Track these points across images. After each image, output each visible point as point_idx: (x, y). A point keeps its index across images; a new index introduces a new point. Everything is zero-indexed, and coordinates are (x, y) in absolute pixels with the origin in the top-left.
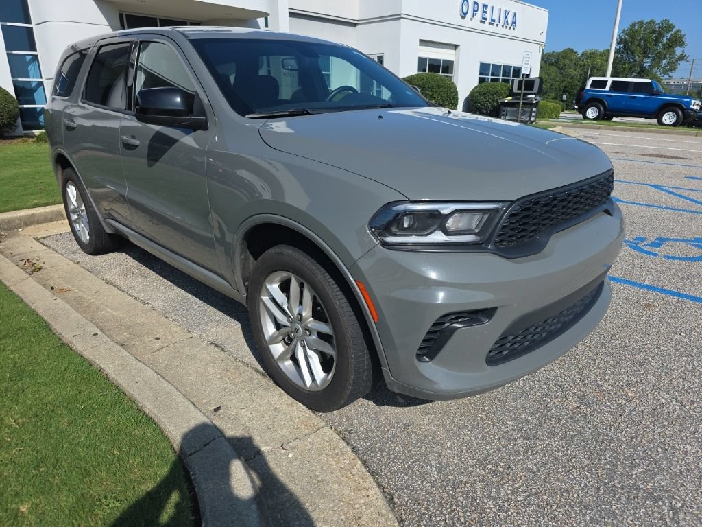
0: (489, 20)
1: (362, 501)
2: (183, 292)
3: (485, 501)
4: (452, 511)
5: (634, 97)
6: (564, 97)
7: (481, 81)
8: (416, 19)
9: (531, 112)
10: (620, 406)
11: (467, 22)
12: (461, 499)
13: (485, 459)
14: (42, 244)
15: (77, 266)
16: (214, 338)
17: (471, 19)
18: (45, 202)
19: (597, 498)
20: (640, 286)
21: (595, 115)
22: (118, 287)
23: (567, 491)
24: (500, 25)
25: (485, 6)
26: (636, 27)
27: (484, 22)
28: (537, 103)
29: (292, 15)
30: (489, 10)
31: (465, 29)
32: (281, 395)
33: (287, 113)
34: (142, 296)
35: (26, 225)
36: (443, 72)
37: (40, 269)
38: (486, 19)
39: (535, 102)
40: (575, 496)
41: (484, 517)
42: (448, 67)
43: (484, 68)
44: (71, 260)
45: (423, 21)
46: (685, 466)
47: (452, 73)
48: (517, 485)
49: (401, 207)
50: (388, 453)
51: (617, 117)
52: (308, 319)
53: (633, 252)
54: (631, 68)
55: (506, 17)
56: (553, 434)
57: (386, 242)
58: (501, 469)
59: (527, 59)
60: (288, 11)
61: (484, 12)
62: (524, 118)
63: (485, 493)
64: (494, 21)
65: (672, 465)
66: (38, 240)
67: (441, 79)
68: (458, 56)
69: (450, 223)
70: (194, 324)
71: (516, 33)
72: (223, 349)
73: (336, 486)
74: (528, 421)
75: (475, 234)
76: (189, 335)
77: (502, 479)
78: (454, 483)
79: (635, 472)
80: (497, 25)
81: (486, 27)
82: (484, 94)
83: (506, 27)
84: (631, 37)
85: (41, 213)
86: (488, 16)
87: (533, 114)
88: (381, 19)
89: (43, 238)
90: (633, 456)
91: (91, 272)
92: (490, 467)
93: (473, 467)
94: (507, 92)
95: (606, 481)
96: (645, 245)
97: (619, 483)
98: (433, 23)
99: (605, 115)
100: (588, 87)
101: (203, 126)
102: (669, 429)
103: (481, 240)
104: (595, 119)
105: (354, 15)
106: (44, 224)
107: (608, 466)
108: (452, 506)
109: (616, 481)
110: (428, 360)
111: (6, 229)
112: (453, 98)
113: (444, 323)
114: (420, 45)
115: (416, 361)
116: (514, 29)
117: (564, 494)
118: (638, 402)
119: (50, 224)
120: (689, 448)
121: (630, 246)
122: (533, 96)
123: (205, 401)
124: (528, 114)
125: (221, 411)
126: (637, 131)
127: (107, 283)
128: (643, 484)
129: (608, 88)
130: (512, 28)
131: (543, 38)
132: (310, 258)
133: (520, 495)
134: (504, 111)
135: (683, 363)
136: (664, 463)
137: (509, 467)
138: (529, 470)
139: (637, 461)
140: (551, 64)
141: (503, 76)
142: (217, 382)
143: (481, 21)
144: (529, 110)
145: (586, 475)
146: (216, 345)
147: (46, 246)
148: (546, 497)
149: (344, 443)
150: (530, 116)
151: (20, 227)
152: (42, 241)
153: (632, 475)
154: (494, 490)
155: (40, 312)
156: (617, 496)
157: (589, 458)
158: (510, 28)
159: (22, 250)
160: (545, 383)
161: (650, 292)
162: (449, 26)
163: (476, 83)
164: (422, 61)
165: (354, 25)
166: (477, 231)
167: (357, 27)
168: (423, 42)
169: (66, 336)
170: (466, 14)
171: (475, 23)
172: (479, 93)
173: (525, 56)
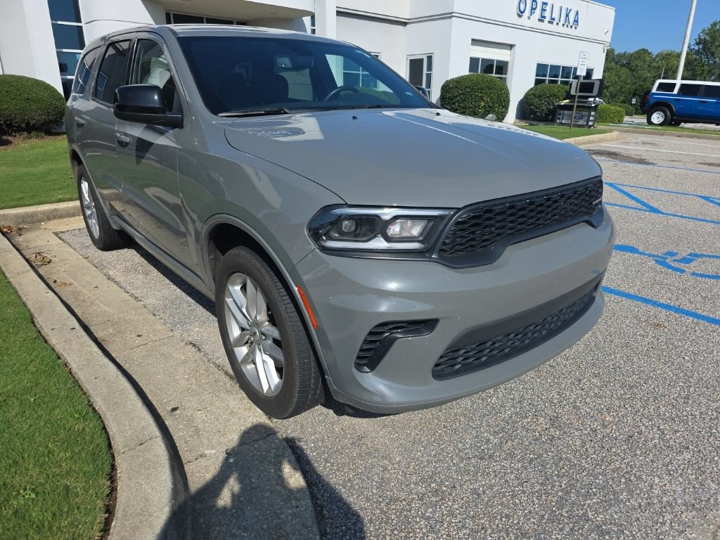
0: (548, 19)
1: (290, 511)
2: (179, 290)
3: (418, 520)
4: (380, 528)
5: (704, 102)
6: (634, 101)
7: (538, 82)
8: (469, 18)
9: (589, 116)
10: (595, 431)
11: (524, 21)
12: (393, 517)
14: (60, 238)
15: (84, 260)
16: (194, 337)
17: (529, 18)
18: (69, 197)
19: (538, 527)
20: (655, 304)
21: (661, 120)
22: (117, 283)
23: (507, 516)
24: (561, 24)
25: (545, 4)
26: (718, 27)
27: (543, 21)
28: (596, 106)
29: (339, 13)
30: (548, 8)
31: (522, 28)
32: (241, 399)
33: (263, 112)
34: (138, 293)
35: (49, 219)
36: (496, 74)
37: (49, 262)
38: (545, 17)
39: (593, 105)
40: (515, 522)
41: (411, 537)
42: (502, 67)
43: (541, 69)
44: (81, 255)
45: (477, 19)
46: (647, 499)
47: (506, 74)
48: (456, 506)
49: (339, 211)
50: (332, 465)
51: (686, 122)
52: (263, 322)
53: (659, 267)
54: (710, 71)
55: (567, 15)
56: (511, 456)
57: (324, 247)
58: (445, 489)
59: (583, 60)
60: (335, 9)
61: (543, 10)
62: (581, 122)
63: (420, 513)
64: (554, 19)
65: (632, 497)
66: (56, 234)
67: (492, 80)
68: (513, 57)
70: (179, 323)
71: (579, 32)
72: (199, 350)
73: (268, 494)
74: (488, 440)
75: (419, 241)
76: (171, 334)
77: (442, 499)
78: (391, 500)
79: (589, 502)
80: (557, 24)
81: (545, 25)
82: (540, 96)
83: (567, 26)
84: (711, 37)
85: (64, 208)
86: (547, 14)
87: (591, 118)
88: (432, 18)
89: (62, 232)
90: (591, 485)
91: (96, 267)
92: (433, 485)
93: (415, 484)
94: (565, 95)
95: (554, 509)
96: (675, 261)
97: (567, 512)
98: (487, 21)
99: (672, 120)
100: (654, 90)
101: (177, 124)
102: (641, 458)
103: (425, 248)
104: (661, 125)
105: (404, 14)
106: (66, 219)
107: (560, 494)
108: (380, 523)
109: (564, 510)
110: (369, 371)
111: (29, 223)
112: (504, 101)
113: (384, 333)
114: (472, 45)
115: (355, 371)
116: (576, 28)
117: (504, 519)
118: (614, 427)
119: (71, 219)
120: (657, 480)
121: (656, 261)
122: (592, 99)
123: (165, 401)
124: (586, 118)
125: (178, 412)
126: (705, 138)
127: (109, 279)
128: (593, 515)
129: (676, 91)
130: (574, 28)
131: (608, 38)
133: (456, 517)
134: (560, 114)
135: (678, 389)
136: (624, 494)
137: (454, 487)
138: (475, 492)
139: (594, 490)
140: (622, 65)
141: (562, 78)
142: (183, 382)
143: (539, 20)
144: (587, 113)
145: (533, 501)
146: (194, 345)
147: (63, 240)
148: (483, 521)
150: (588, 121)
151: (43, 221)
152: (60, 235)
153: (584, 505)
154: (430, 510)
155: (29, 304)
156: (560, 526)
157: (542, 484)
158: (571, 27)
159: (39, 243)
160: (520, 402)
161: (664, 311)
162: (505, 25)
163: (532, 85)
164: (474, 62)
165: (405, 24)
166: (421, 239)
167: (408, 26)
168: (476, 42)
169: (45, 329)
170: (522, 13)
171: (534, 22)
172: (534, 95)
173: (582, 56)
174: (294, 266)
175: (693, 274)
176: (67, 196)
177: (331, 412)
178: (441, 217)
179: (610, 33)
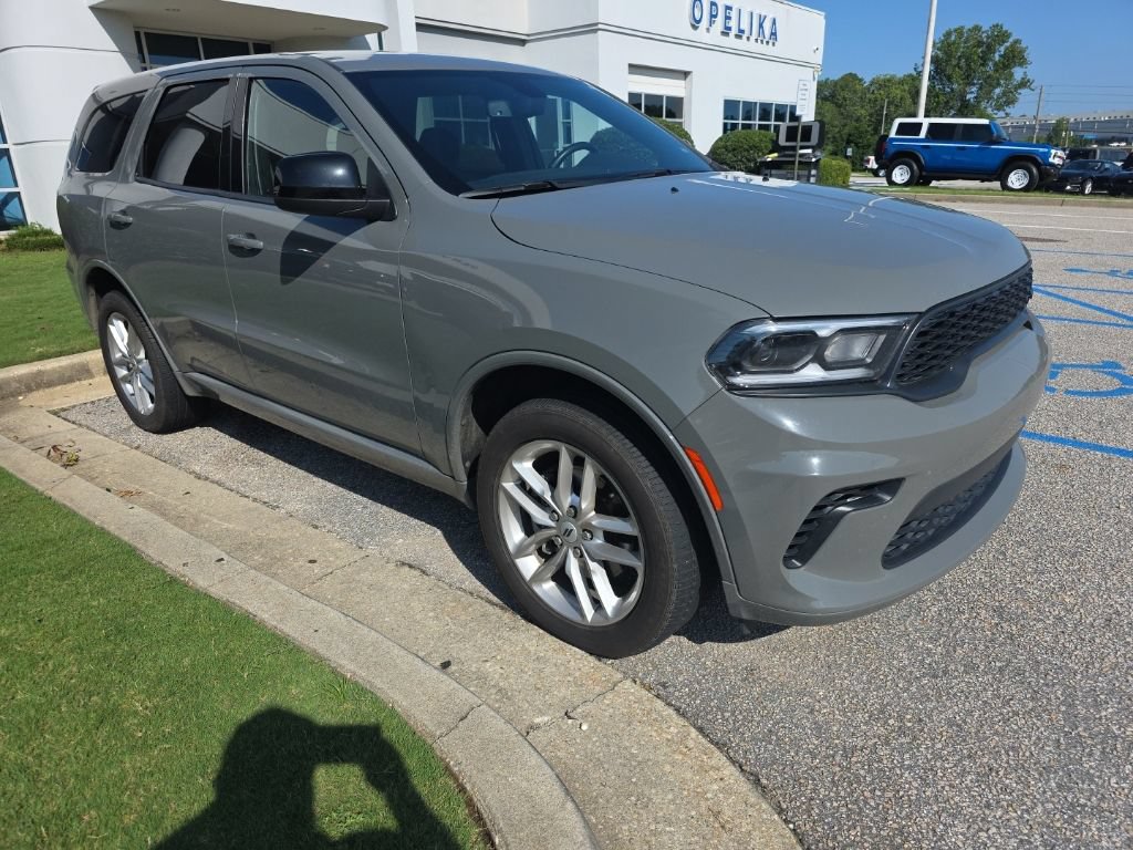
0: (734, 31)
1: (715, 787)
2: (330, 486)
3: (898, 772)
4: (854, 791)
5: (963, 148)
6: (849, 152)
7: (728, 128)
8: (621, 31)
9: (809, 176)
10: (1060, 619)
11: (700, 35)
12: (862, 772)
14: (65, 419)
15: (136, 452)
16: (405, 556)
17: (708, 30)
18: (59, 349)
19: (1059, 755)
20: (1042, 437)
21: (906, 177)
22: (219, 484)
23: (1013, 748)
24: (752, 38)
25: (728, 8)
26: (953, 38)
27: (727, 34)
28: (817, 161)
29: (420, 27)
30: (734, 14)
31: (692, 45)
33: (523, 188)
34: (264, 496)
35: (30, 389)
36: (667, 117)
37: (77, 460)
38: (730, 29)
39: (814, 160)
40: (1027, 754)
41: (903, 796)
42: (675, 107)
43: (730, 107)
44: (124, 444)
45: (633, 33)
47: (681, 117)
48: (939, 746)
49: (756, 329)
50: (733, 713)
51: (938, 180)
52: (588, 513)
54: (947, 103)
55: (761, 26)
56: (970, 668)
57: (733, 385)
58: (909, 724)
59: (803, 92)
60: (414, 21)
61: (728, 18)
63: (895, 762)
64: (743, 32)
66: (55, 413)
68: (689, 89)
69: (830, 353)
71: (778, 50)
72: (424, 572)
73: (668, 768)
74: (929, 651)
75: (868, 366)
76: (363, 554)
77: (915, 739)
78: (844, 749)
79: (1104, 713)
80: (748, 38)
81: (731, 41)
82: (734, 150)
83: (762, 41)
84: (946, 53)
85: (54, 370)
86: (733, 24)
87: (812, 179)
88: (565, 32)
89: (64, 410)
90: (1095, 691)
91: (165, 461)
92: (891, 722)
93: (866, 724)
94: (770, 147)
95: (1066, 729)
97: (1085, 730)
98: (649, 37)
99: (921, 177)
100: (893, 134)
101: (387, 214)
103: (876, 375)
104: (906, 184)
105: (521, 27)
107: (1063, 708)
108: (850, 784)
109: (1080, 729)
110: (799, 564)
113: (826, 507)
114: (630, 73)
115: (782, 568)
116: (774, 44)
117: (1011, 753)
118: (1082, 611)
119: (70, 387)
122: (810, 151)
124: (805, 179)
125: (453, 667)
126: (973, 201)
127: (199, 478)
128: (1119, 729)
129: (923, 134)
130: (771, 44)
131: (818, 58)
132: (595, 416)
137: (921, 720)
138: (951, 723)
139: (1102, 697)
140: (825, 99)
141: (760, 120)
142: (432, 623)
143: (723, 33)
144: (806, 173)
145: (1034, 724)
146: (411, 566)
147: (74, 422)
148: (985, 760)
149: (659, 704)
151: (20, 394)
152: (64, 414)
153: (1100, 718)
155: (112, 529)
156: (1087, 750)
157: (1033, 699)
158: (768, 43)
159: (36, 430)
161: (1058, 446)
162: (677, 42)
163: (720, 133)
164: (634, 100)
165: (523, 42)
166: (869, 360)
167: (527, 45)
168: (635, 69)
169: (171, 565)
170: (698, 22)
171: (714, 36)
172: (726, 148)
173: (801, 87)
174: (685, 419)
175: (1067, 392)
176: (54, 349)
177: (684, 639)
178: (897, 328)
179: (821, 53)
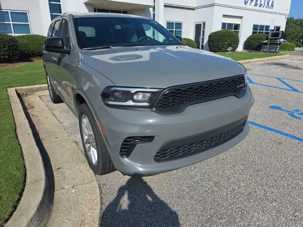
0: (259, 4)
1: (90, 214)
4: (125, 225)
7: (254, 33)
8: (220, 5)
9: (277, 47)
10: (234, 189)
11: (248, 6)
12: (132, 220)
13: (153, 204)
14: (40, 98)
15: (46, 107)
17: (250, 5)
20: (282, 133)
22: (55, 116)
24: (265, 7)
27: (256, 6)
29: (165, 6)
31: (245, 9)
34: (62, 121)
36: (234, 29)
37: (33, 108)
38: (257, 4)
39: (279, 43)
42: (237, 27)
43: (255, 27)
44: (46, 105)
45: (225, 6)
46: (249, 223)
47: (239, 29)
49: (113, 89)
52: (93, 135)
53: (289, 116)
55: (268, 3)
57: (107, 104)
59: (273, 22)
60: (164, 4)
61: (257, 1)
62: (273, 50)
63: (144, 219)
64: (262, 5)
65: (242, 221)
66: (39, 96)
67: (231, 32)
68: (242, 22)
69: (135, 97)
70: (73, 133)
71: (273, 10)
74: (184, 190)
76: (69, 138)
81: (258, 8)
82: (254, 39)
83: (268, 8)
87: (278, 48)
88: (207, 6)
90: (225, 214)
91: (50, 110)
94: (266, 38)
95: (204, 223)
96: (298, 114)
97: (209, 225)
98: (230, 7)
102: (252, 203)
103: (150, 105)
106: (45, 91)
108: (126, 222)
110: (126, 157)
111: (31, 92)
112: (237, 41)
113: (131, 141)
114: (223, 17)
115: (120, 157)
116: (272, 8)
119: (47, 91)
120: (256, 214)
121: (289, 114)
122: (278, 40)
123: (57, 165)
124: (275, 48)
125: (60, 169)
127: (53, 115)
131: (288, 12)
133: (159, 223)
134: (263, 47)
135: (280, 173)
136: (239, 219)
139: (225, 216)
140: (298, 25)
141: (265, 31)
142: (66, 158)
143: (255, 5)
144: (276, 46)
145: (195, 219)
146: (76, 143)
147: (41, 99)
150: (276, 49)
151: (36, 91)
152: (41, 97)
154: (148, 219)
155: (17, 123)
157: (202, 211)
158: (270, 8)
159: (32, 100)
160: (204, 174)
161: (285, 137)
163: (251, 34)
164: (224, 25)
165: (194, 9)
166: (149, 101)
167: (195, 10)
168: (225, 16)
170: (247, 2)
171: (252, 6)
172: (251, 39)
178: (157, 92)
